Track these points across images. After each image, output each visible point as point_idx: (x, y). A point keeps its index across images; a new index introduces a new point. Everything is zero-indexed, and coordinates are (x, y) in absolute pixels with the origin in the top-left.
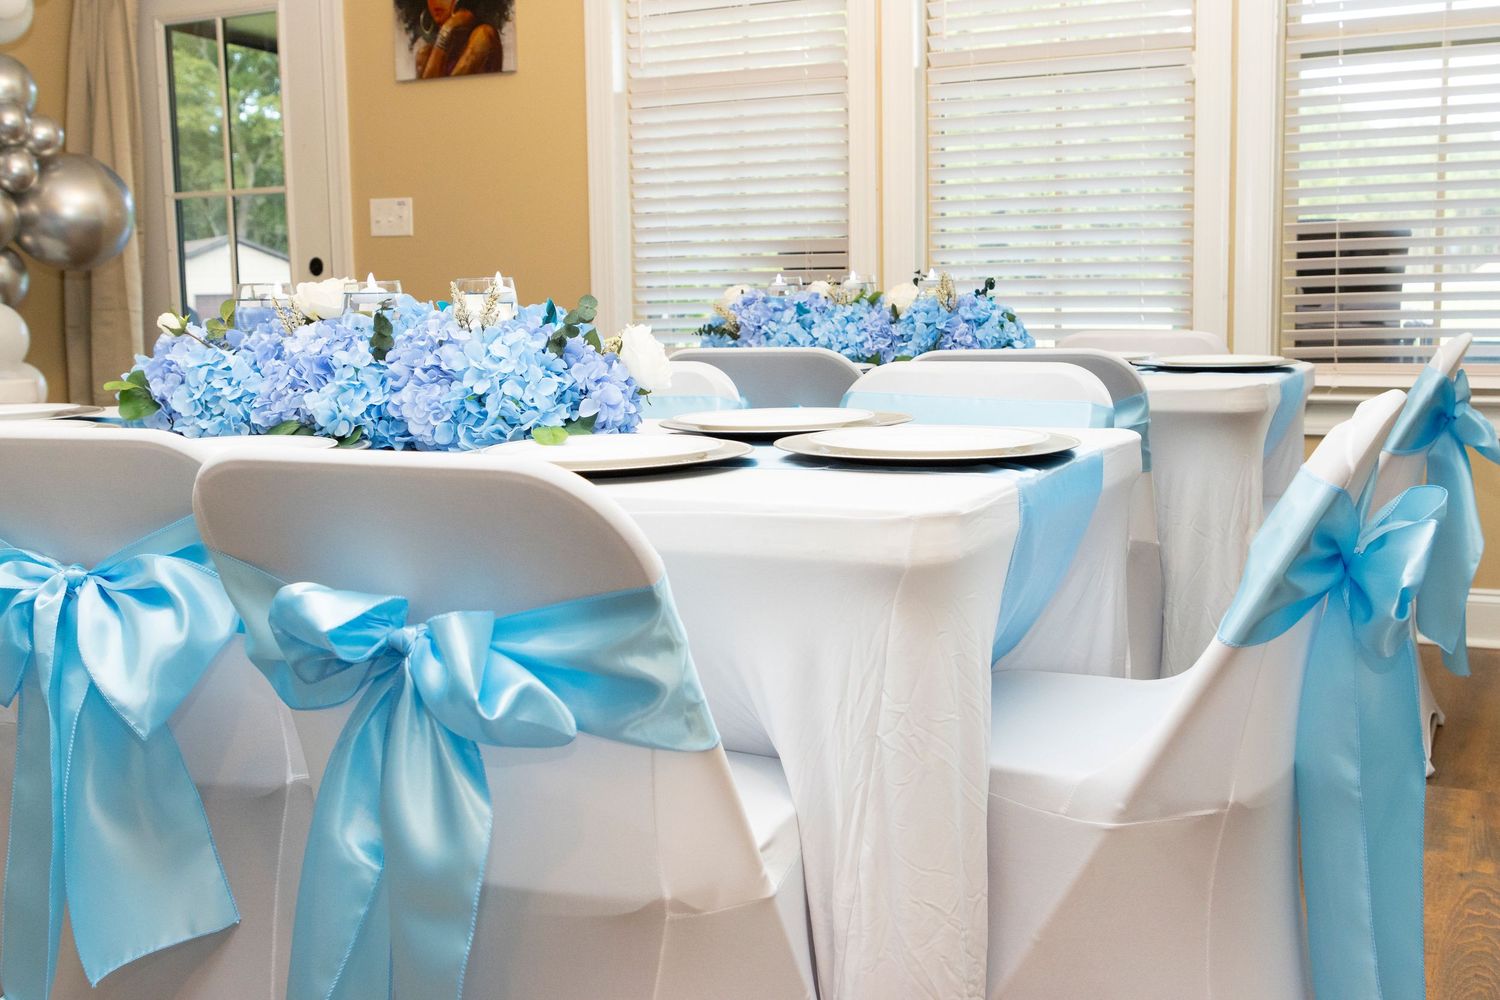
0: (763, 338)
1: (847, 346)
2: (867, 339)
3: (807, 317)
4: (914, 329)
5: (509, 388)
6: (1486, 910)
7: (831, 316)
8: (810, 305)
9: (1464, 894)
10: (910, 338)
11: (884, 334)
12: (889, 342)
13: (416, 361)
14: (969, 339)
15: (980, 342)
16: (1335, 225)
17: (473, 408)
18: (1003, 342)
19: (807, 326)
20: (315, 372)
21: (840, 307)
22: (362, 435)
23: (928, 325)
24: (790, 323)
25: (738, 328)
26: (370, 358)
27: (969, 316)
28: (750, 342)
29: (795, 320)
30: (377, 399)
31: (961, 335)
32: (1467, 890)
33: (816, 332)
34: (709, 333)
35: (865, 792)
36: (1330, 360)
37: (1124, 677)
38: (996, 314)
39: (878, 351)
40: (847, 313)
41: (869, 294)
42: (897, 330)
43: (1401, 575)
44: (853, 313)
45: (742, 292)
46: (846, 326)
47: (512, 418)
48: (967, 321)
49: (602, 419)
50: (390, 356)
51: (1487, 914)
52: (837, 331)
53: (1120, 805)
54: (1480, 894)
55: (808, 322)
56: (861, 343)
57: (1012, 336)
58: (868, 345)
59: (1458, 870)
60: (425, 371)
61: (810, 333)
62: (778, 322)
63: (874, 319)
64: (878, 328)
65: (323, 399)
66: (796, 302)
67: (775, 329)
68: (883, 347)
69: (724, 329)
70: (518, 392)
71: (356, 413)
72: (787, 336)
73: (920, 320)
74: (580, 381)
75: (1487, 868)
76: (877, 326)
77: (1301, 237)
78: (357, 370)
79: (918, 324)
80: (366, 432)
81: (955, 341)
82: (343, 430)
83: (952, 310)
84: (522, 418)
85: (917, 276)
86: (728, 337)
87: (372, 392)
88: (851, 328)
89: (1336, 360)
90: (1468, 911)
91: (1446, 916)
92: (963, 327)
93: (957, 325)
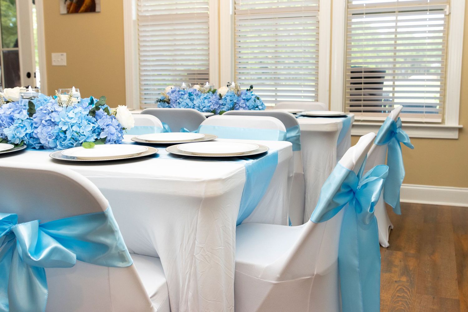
0: (178, 104)
1: (205, 107)
2: (211, 105)
3: (192, 97)
4: (226, 102)
5: (74, 128)
6: (403, 294)
7: (200, 97)
8: (193, 93)
9: (396, 288)
10: (225, 105)
11: (217, 103)
12: (218, 106)
13: (43, 118)
14: (244, 105)
15: (248, 106)
16: (362, 69)
17: (62, 135)
18: (255, 106)
19: (192, 100)
20: (8, 121)
21: (203, 94)
22: (24, 143)
23: (231, 101)
24: (186, 99)
25: (169, 100)
26: (28, 116)
27: (244, 98)
28: (174, 105)
29: (188, 98)
30: (29, 131)
31: (242, 104)
32: (397, 287)
33: (195, 102)
34: (160, 102)
35: (190, 275)
36: (360, 111)
37: (286, 225)
38: (253, 97)
39: (215, 109)
40: (205, 96)
41: (212, 90)
42: (221, 102)
43: (371, 197)
44: (207, 96)
45: (171, 88)
46: (204, 100)
47: (76, 138)
48: (244, 99)
49: (109, 138)
50: (34, 116)
51: (403, 295)
52: (202, 102)
53: (278, 276)
54: (401, 288)
55: (192, 99)
56: (210, 106)
57: (258, 104)
58: (212, 107)
59: (395, 280)
60: (46, 121)
61: (193, 103)
62: (182, 99)
63: (214, 98)
64: (215, 101)
65: (10, 131)
66: (188, 92)
67: (181, 101)
68: (216, 107)
69: (165, 101)
70: (78, 130)
71: (21, 136)
72: (185, 103)
73: (228, 99)
74: (101, 125)
75: (404, 279)
76: (214, 101)
77: (352, 72)
78: (22, 121)
79: (228, 100)
80: (25, 142)
81: (240, 106)
82: (17, 142)
83: (239, 96)
84: (80, 139)
85: (228, 84)
86: (166, 103)
87: (28, 128)
88: (206, 101)
89: (362, 111)
90: (398, 294)
91: (390, 296)
92: (242, 101)
93: (240, 101)
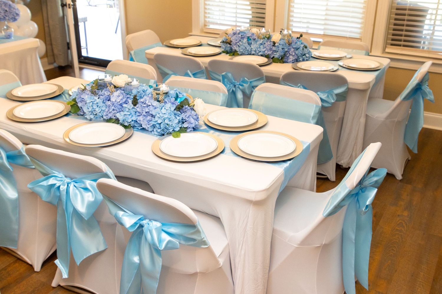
0: (238, 46)
1: (260, 52)
2: (266, 50)
3: (250, 41)
4: (279, 49)
5: (167, 121)
6: (401, 228)
7: (257, 42)
8: (251, 37)
9: (397, 222)
10: (278, 52)
11: (271, 49)
12: (272, 52)
13: (144, 109)
14: (294, 54)
15: (297, 55)
17: (158, 126)
18: (303, 54)
19: (250, 44)
20: (119, 107)
21: (259, 40)
22: (131, 126)
23: (283, 49)
24: (245, 43)
25: (231, 42)
26: (132, 106)
27: (294, 47)
28: (234, 46)
29: (246, 42)
30: (134, 118)
31: (291, 52)
32: (399, 220)
33: (252, 47)
34: (223, 43)
35: (243, 242)
36: (400, 45)
38: (302, 46)
39: (269, 54)
40: (261, 42)
41: (267, 36)
42: (274, 48)
44: (263, 42)
45: (233, 30)
46: (260, 46)
47: (167, 128)
48: (294, 48)
49: (189, 127)
50: (137, 106)
51: (401, 229)
52: (258, 47)
54: (401, 222)
55: (250, 43)
56: (264, 51)
57: (306, 53)
58: (266, 52)
59: (398, 214)
60: (146, 112)
61: (250, 46)
62: (242, 42)
63: (268, 44)
64: (269, 48)
65: (121, 116)
66: (247, 36)
67: (241, 44)
68: (270, 53)
69: (227, 42)
70: (169, 123)
71: (129, 121)
72: (244, 47)
73: (281, 47)
74: (183, 117)
75: (406, 213)
76: (269, 47)
78: (129, 109)
80: (132, 125)
81: (289, 54)
82: (126, 124)
83: (290, 44)
84: (170, 128)
85: (281, 30)
86: (228, 44)
87: (133, 115)
88: (262, 46)
89: (402, 46)
90: (397, 228)
91: (391, 229)
92: (292, 50)
93: (291, 49)
